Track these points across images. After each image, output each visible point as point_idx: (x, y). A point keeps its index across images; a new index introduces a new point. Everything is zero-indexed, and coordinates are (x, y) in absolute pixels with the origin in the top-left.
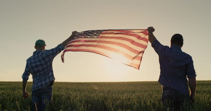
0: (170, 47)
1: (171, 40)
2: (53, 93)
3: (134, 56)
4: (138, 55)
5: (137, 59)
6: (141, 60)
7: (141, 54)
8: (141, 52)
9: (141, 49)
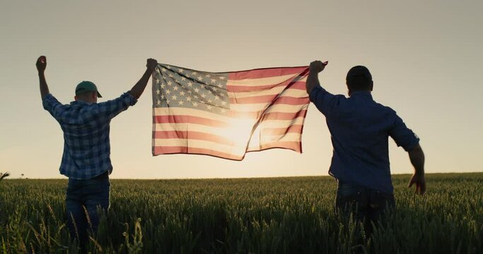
0: (347, 96)
1: (346, 81)
2: (112, 193)
3: (287, 127)
4: (293, 122)
5: (295, 132)
6: (301, 133)
7: (300, 119)
8: (297, 115)
9: (296, 109)
